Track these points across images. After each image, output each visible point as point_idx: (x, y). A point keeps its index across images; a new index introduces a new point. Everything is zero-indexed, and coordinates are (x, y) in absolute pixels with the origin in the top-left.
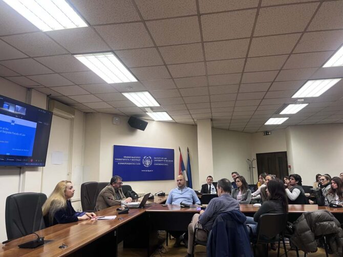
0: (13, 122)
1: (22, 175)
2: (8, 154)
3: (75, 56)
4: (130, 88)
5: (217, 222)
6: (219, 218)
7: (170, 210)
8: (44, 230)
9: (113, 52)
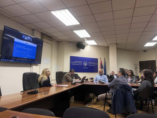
0: (27, 44)
1: (31, 67)
2: (25, 58)
3: (51, 12)
4: (77, 27)
5: (117, 89)
6: (118, 87)
7: (95, 84)
8: (39, 88)
9: (67, 8)
